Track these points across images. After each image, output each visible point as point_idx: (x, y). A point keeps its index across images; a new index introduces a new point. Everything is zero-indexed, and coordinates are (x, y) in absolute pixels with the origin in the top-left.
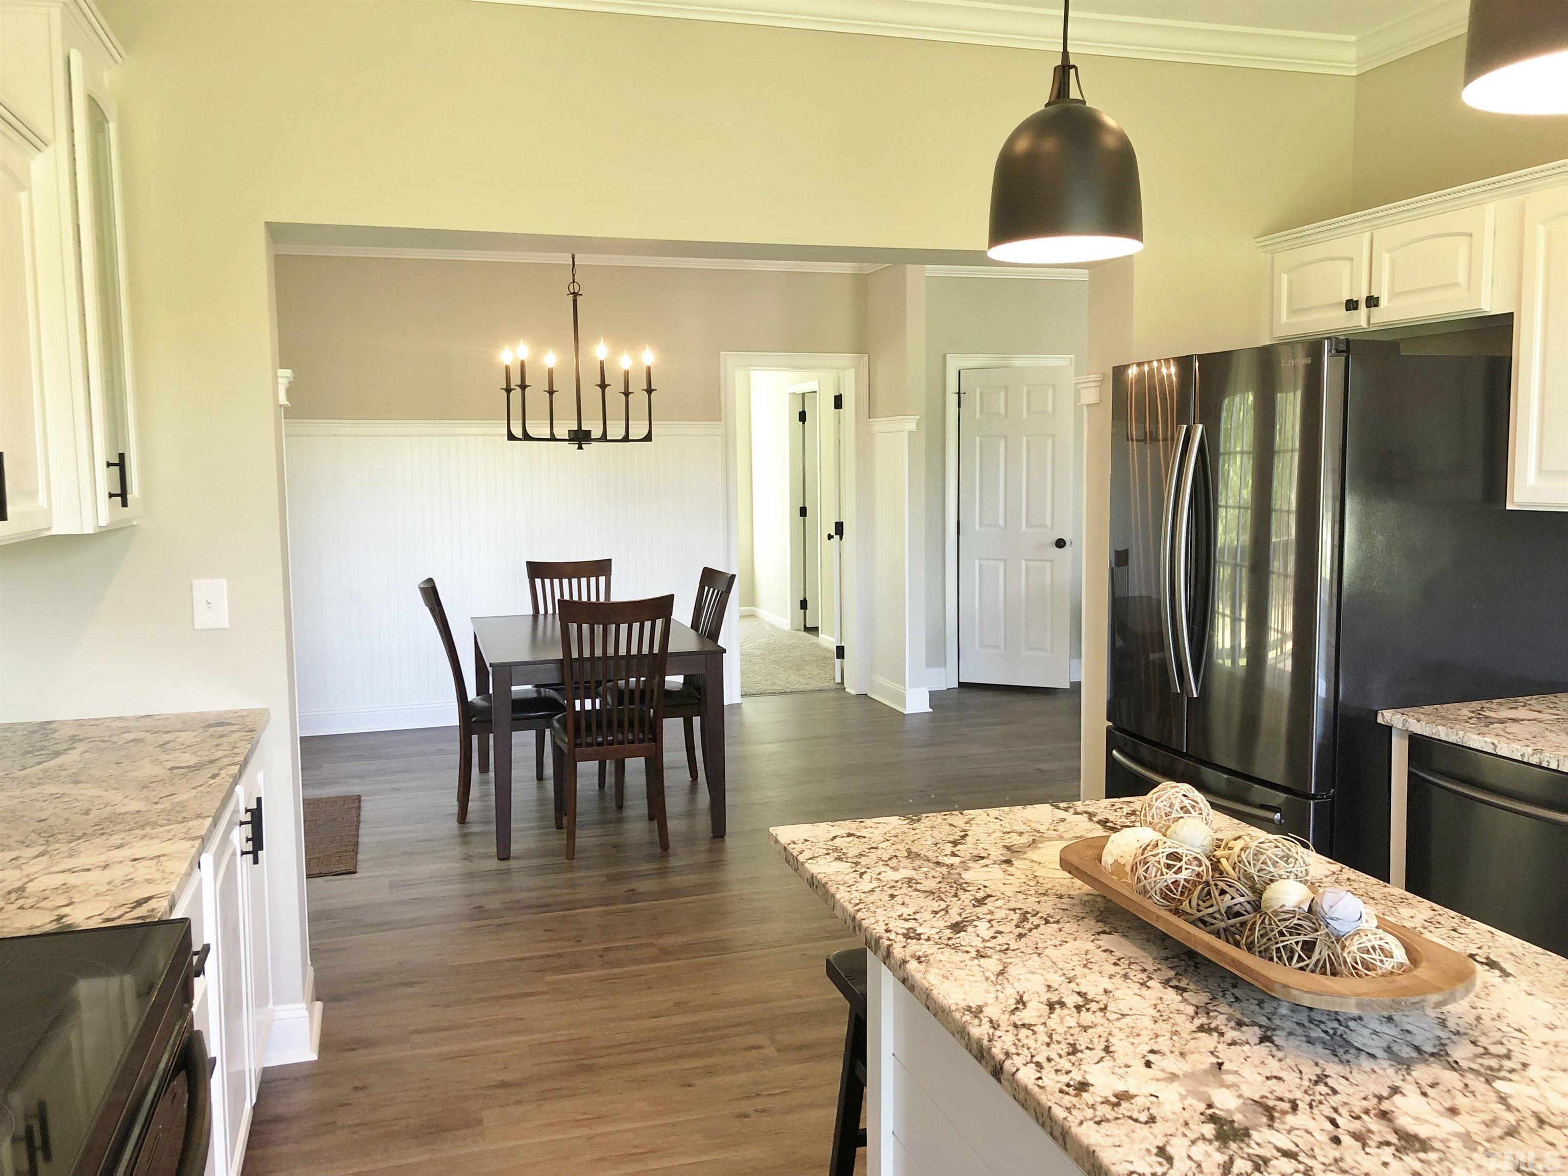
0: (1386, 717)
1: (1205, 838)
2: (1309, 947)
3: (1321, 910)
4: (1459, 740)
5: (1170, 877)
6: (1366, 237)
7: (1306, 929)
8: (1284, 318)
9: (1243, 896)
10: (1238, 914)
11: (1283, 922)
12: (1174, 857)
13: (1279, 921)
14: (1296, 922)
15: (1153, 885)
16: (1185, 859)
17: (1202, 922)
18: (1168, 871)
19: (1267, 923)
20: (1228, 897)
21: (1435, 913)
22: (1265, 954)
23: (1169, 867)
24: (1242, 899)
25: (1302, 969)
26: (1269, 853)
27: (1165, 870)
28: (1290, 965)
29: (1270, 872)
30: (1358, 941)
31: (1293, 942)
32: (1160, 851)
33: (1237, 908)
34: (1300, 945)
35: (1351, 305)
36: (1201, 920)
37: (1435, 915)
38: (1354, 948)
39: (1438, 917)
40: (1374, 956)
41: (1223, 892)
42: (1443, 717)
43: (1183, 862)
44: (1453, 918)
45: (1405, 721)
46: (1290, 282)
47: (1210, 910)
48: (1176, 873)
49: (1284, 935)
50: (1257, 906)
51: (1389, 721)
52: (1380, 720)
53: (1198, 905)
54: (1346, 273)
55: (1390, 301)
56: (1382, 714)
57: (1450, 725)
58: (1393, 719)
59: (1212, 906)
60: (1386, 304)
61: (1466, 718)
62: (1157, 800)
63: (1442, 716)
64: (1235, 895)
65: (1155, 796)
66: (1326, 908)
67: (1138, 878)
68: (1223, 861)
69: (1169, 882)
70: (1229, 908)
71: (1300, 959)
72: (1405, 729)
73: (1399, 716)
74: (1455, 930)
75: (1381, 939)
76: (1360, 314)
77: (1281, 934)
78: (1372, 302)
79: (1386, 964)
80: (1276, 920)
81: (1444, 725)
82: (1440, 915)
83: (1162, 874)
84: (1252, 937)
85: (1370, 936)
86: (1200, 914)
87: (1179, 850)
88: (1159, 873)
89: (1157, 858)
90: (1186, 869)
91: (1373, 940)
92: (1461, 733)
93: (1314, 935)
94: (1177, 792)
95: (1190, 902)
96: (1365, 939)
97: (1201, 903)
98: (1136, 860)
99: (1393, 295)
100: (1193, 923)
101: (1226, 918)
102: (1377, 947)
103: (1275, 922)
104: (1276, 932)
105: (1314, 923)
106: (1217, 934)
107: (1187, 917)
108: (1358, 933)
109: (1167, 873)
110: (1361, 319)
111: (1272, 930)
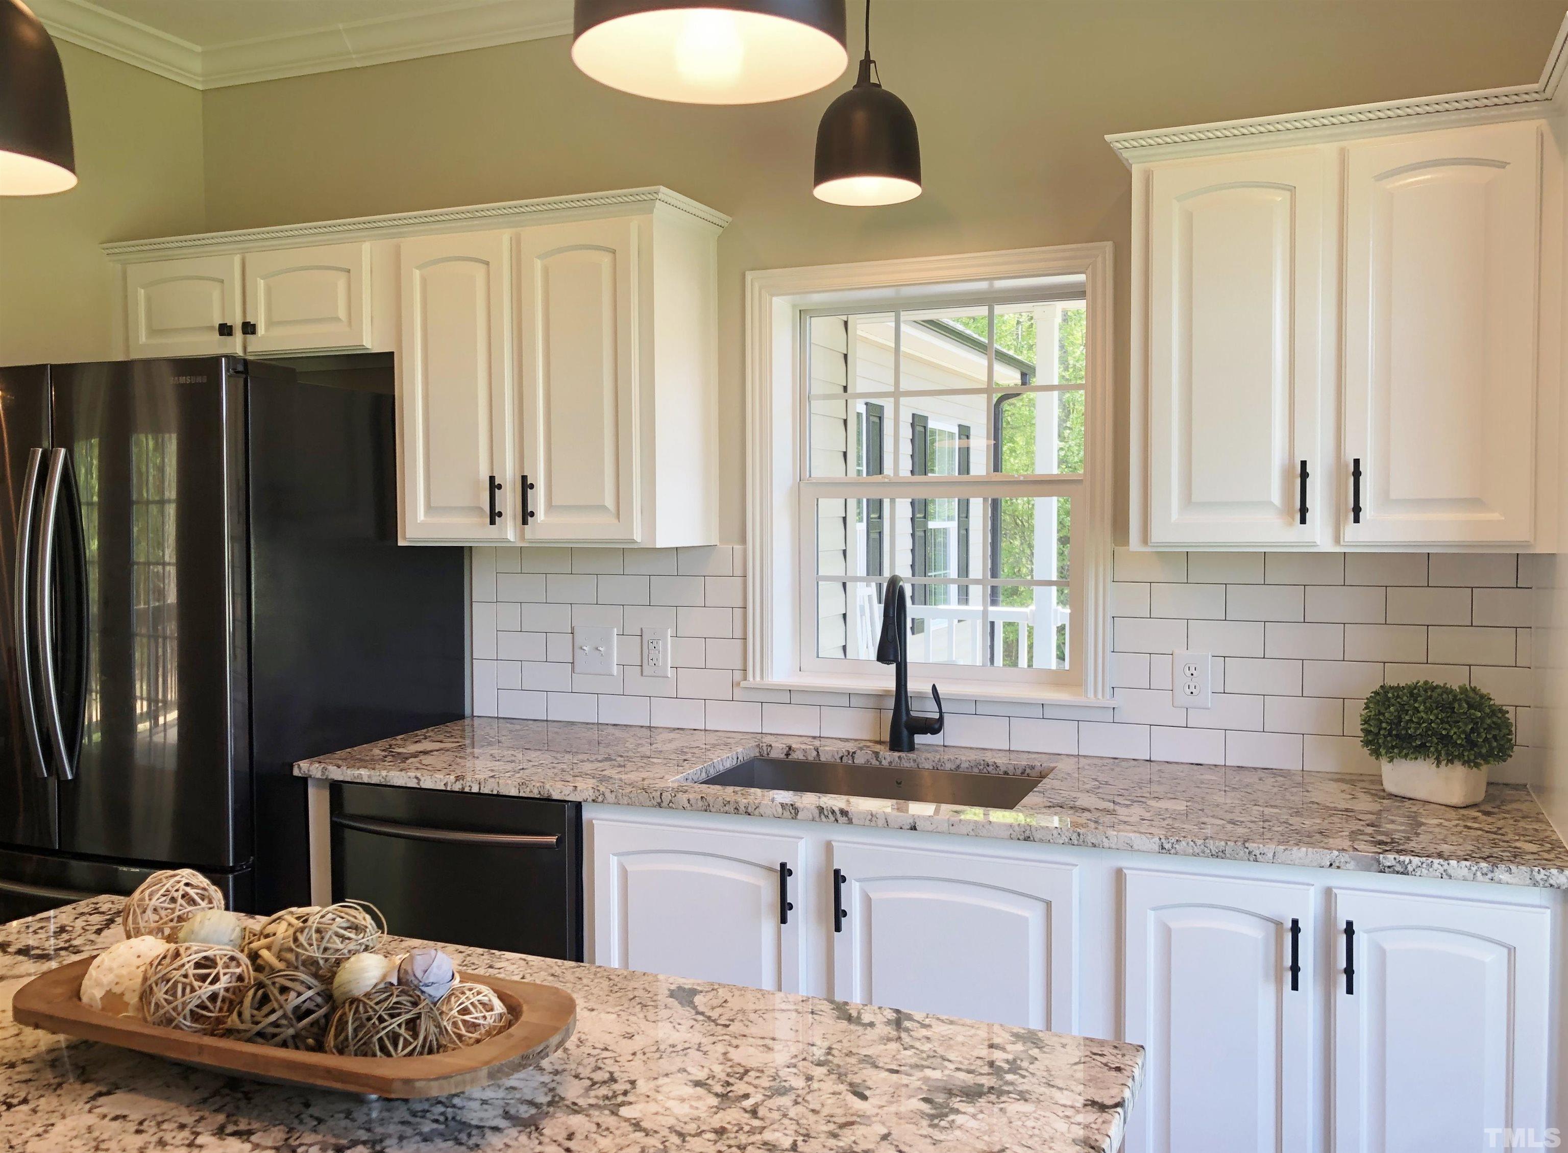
0: (303, 767)
1: (234, 930)
2: (412, 1025)
3: (413, 978)
4: (383, 780)
5: (206, 990)
6: (237, 259)
7: (405, 1005)
8: (143, 339)
9: (310, 988)
10: (309, 1012)
11: (380, 1005)
12: (207, 963)
13: (377, 1003)
14: (395, 1000)
15: (180, 1008)
16: (220, 963)
17: (262, 1036)
18: (200, 984)
19: (362, 1012)
20: (293, 995)
21: (464, 954)
22: (364, 1051)
23: (203, 978)
24: (310, 993)
25: (411, 1054)
26: (334, 927)
27: (196, 984)
28: (397, 1054)
29: (337, 950)
30: (456, 1002)
31: (395, 1025)
32: (186, 960)
33: (306, 1005)
34: (403, 1026)
35: (225, 330)
36: (260, 1034)
37: (465, 957)
38: (454, 1012)
39: (469, 958)
40: (476, 1015)
41: (284, 990)
42: (361, 760)
43: (219, 967)
44: (483, 955)
45: (325, 769)
46: (149, 299)
47: (273, 1018)
48: (212, 983)
49: (384, 1021)
50: (328, 996)
51: (307, 772)
52: (296, 772)
53: (253, 1016)
54: (216, 295)
55: (267, 329)
56: (299, 765)
57: (370, 766)
58: (311, 769)
59: (273, 1011)
60: (263, 332)
61: (381, 757)
62: (151, 896)
63: (357, 759)
64: (300, 988)
65: (147, 892)
66: (419, 974)
67: (156, 1004)
68: (265, 953)
69: (204, 997)
70: (297, 1008)
71: (407, 1043)
72: (324, 777)
73: (317, 765)
74: (491, 967)
75: (479, 993)
76: (235, 341)
77: (381, 1020)
78: (249, 328)
79: (488, 1018)
80: (372, 1004)
81: (365, 768)
82: (469, 955)
83: (193, 990)
84: (343, 1035)
85: (468, 993)
86: (260, 1026)
87: (209, 953)
88: (188, 990)
89: (183, 971)
90: (225, 974)
91: (471, 996)
92: (384, 773)
93: (416, 1011)
94: (179, 882)
95: (240, 1014)
96: (463, 998)
97: (255, 1012)
98: (149, 982)
99: (270, 324)
100: (249, 1040)
101: (294, 1022)
102: (477, 1003)
103: (371, 1007)
104: (375, 1020)
105: (411, 996)
106: (284, 1044)
107: (239, 1036)
108: (453, 994)
109: (200, 987)
110: (236, 345)
111: (369, 1019)
